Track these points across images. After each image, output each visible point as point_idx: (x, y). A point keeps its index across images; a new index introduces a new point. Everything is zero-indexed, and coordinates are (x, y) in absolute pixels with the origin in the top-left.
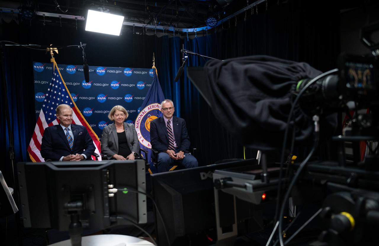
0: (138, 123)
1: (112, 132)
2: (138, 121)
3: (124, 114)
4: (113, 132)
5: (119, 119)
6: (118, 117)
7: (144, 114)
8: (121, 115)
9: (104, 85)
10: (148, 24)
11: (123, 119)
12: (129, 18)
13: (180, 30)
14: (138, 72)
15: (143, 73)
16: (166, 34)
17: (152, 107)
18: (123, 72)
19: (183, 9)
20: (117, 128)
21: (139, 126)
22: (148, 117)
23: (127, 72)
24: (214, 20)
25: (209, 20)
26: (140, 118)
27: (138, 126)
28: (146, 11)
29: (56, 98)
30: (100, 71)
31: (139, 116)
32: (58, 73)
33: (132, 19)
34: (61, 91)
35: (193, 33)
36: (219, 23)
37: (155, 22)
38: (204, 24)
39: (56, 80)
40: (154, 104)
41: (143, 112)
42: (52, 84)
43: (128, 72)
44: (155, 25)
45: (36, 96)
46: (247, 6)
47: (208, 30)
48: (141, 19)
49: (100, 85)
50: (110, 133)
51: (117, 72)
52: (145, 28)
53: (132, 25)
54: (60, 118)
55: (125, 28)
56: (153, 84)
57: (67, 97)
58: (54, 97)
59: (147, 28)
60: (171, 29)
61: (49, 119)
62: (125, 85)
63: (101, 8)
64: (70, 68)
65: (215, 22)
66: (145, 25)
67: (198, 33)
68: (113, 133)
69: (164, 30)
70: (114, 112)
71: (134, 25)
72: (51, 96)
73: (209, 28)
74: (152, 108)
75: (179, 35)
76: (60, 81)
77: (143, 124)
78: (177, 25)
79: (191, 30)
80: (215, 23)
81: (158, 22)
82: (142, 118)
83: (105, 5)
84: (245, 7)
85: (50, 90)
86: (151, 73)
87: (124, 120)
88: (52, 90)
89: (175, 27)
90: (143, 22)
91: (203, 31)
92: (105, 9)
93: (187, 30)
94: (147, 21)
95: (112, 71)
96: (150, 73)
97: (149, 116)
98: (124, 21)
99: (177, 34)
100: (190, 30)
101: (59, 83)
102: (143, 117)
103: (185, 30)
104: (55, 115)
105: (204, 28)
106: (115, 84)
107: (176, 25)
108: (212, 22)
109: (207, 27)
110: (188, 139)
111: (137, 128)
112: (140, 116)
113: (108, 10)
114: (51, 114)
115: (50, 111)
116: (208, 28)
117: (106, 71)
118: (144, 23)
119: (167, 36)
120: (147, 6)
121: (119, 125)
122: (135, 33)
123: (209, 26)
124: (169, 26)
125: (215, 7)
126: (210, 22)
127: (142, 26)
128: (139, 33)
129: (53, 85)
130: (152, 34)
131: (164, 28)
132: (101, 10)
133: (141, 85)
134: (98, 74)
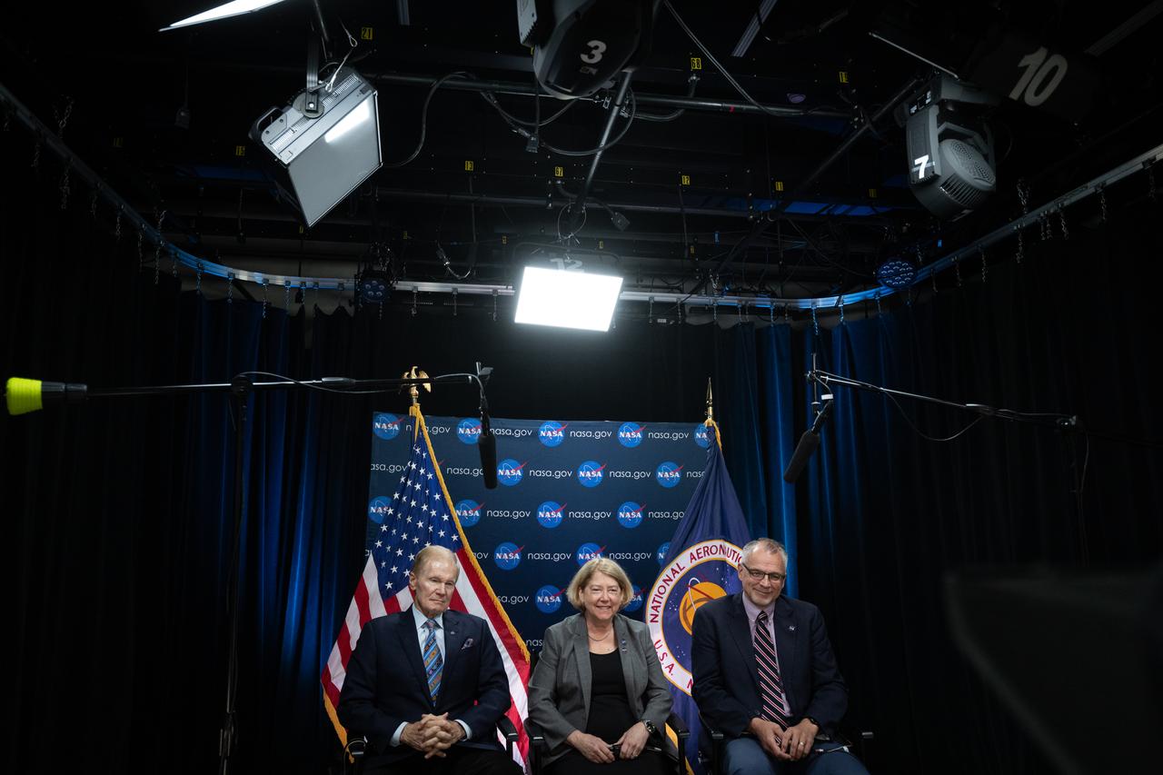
0: (656, 604)
1: (573, 650)
2: (657, 599)
3: (619, 590)
4: (576, 651)
5: (600, 604)
6: (596, 596)
7: (678, 576)
8: (610, 589)
9: (559, 475)
10: (692, 293)
11: (613, 604)
12: (638, 282)
13: (792, 303)
14: (660, 436)
15: (677, 436)
16: (748, 318)
17: (702, 551)
18: (615, 434)
19: (799, 245)
20: (591, 634)
21: (661, 614)
22: (691, 587)
23: (628, 435)
24: (905, 267)
25: (887, 270)
26: (662, 590)
27: (657, 616)
28: (686, 256)
29: (415, 521)
30: (549, 434)
31: (659, 582)
32: (424, 449)
33: (647, 282)
34: (429, 500)
35: (834, 311)
36: (923, 274)
37: (715, 286)
38: (872, 282)
39: (418, 468)
40: (709, 544)
41: (672, 570)
42: (406, 480)
43: (630, 434)
44: (713, 295)
45: (372, 508)
46: (1021, 215)
47: (882, 300)
48: (673, 282)
49: (549, 474)
50: (565, 655)
51: (599, 435)
52: (683, 305)
53: (647, 299)
54: (417, 585)
55: (626, 308)
56: (709, 474)
57: (446, 517)
58: (409, 519)
59: (690, 303)
60: (764, 302)
61: (389, 585)
62: (622, 474)
63: (560, 261)
64: (466, 427)
65: (907, 272)
66: (683, 297)
67: (848, 310)
68: (578, 655)
69: (740, 306)
70: (589, 576)
71: (652, 298)
72: (399, 515)
73: (885, 291)
74: (702, 554)
75: (788, 319)
76: (430, 468)
77: (673, 608)
78: (779, 289)
79: (826, 303)
80: (908, 276)
81: (724, 285)
82: (669, 589)
83: (571, 252)
84: (1015, 219)
85: (401, 497)
86: (701, 435)
87: (616, 608)
88: (404, 498)
89: (773, 295)
90: (678, 288)
91: (865, 301)
92: (570, 261)
93: (814, 303)
94: (689, 286)
95: (583, 434)
96: (698, 435)
97: (694, 583)
98: (622, 291)
99: (780, 317)
100: (822, 303)
101: (425, 476)
102: (672, 584)
103: (805, 304)
104: (407, 573)
105: (870, 294)
106: (591, 472)
107: (778, 291)
108: (897, 273)
109: (878, 289)
110: (841, 683)
111: (652, 621)
112: (664, 581)
113: (579, 263)
114: (394, 569)
115: (394, 560)
116: (882, 292)
117: (566, 432)
118: (682, 292)
119: (751, 324)
120: (689, 245)
121: (600, 625)
122: (655, 321)
123: (889, 286)
124: (756, 294)
125: (905, 228)
126: (889, 276)
127: (675, 300)
128: (665, 321)
129: (409, 483)
130: (705, 320)
131: (740, 301)
132: (559, 264)
133: (668, 475)
134: (543, 441)
